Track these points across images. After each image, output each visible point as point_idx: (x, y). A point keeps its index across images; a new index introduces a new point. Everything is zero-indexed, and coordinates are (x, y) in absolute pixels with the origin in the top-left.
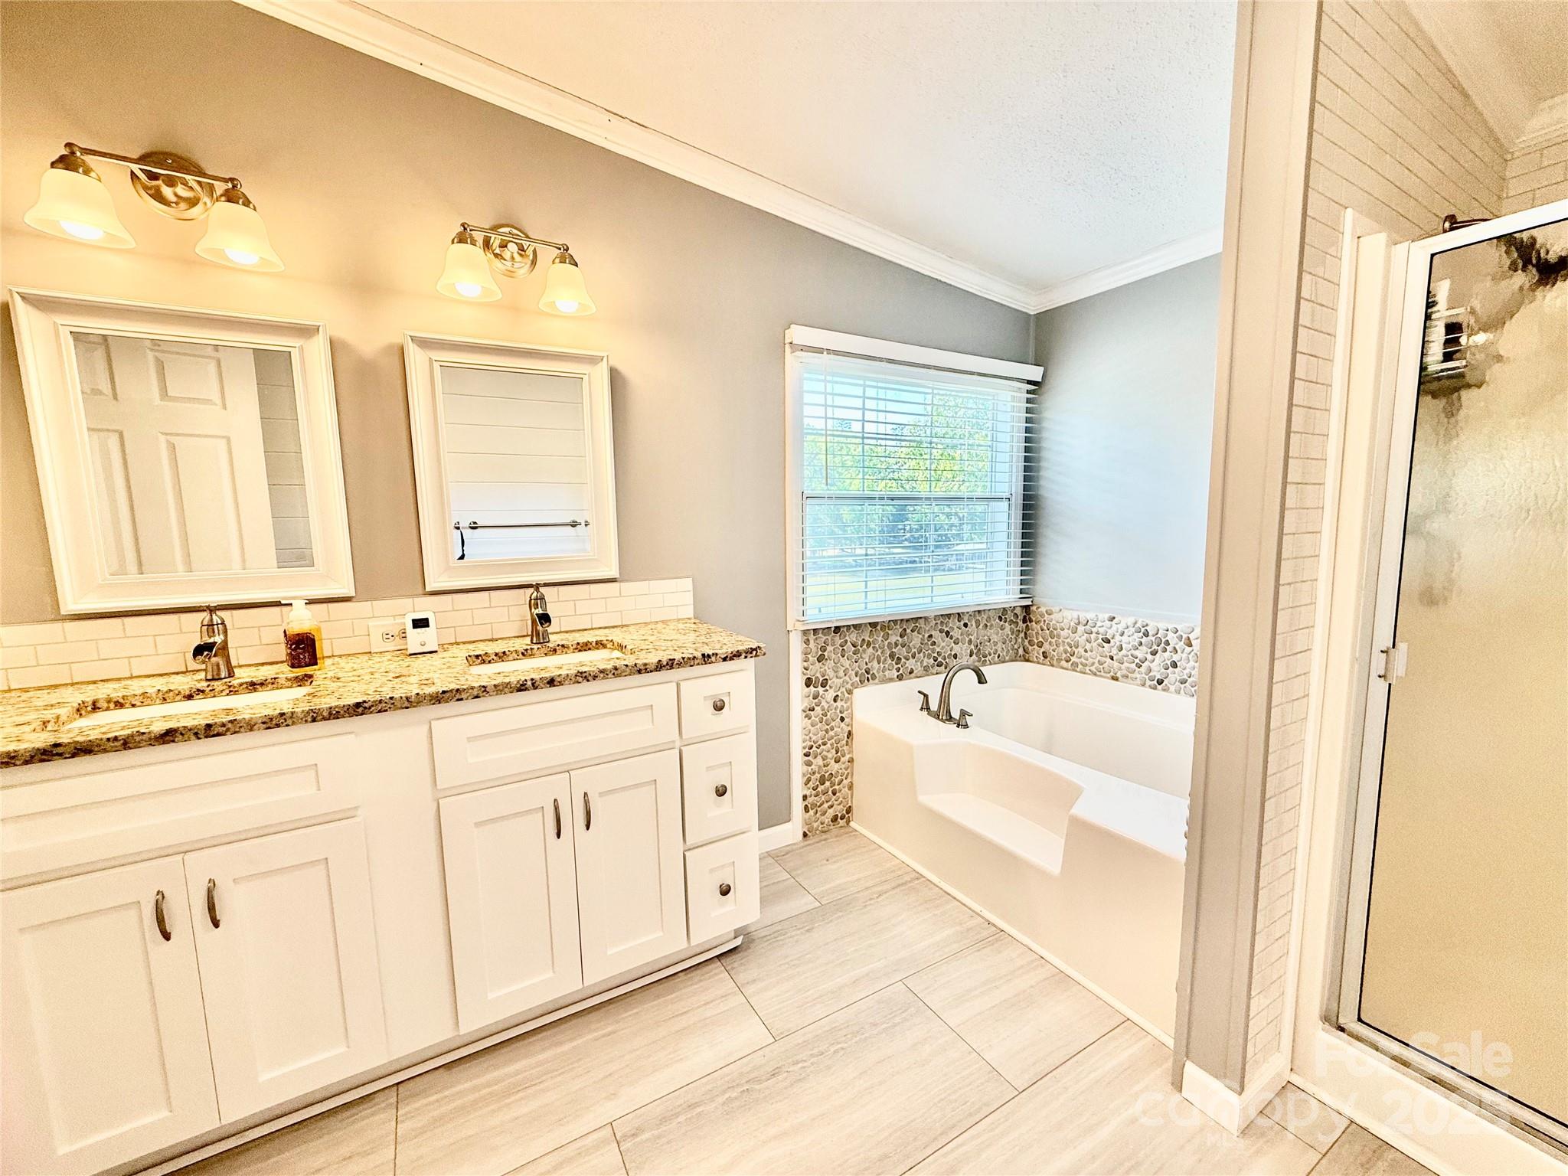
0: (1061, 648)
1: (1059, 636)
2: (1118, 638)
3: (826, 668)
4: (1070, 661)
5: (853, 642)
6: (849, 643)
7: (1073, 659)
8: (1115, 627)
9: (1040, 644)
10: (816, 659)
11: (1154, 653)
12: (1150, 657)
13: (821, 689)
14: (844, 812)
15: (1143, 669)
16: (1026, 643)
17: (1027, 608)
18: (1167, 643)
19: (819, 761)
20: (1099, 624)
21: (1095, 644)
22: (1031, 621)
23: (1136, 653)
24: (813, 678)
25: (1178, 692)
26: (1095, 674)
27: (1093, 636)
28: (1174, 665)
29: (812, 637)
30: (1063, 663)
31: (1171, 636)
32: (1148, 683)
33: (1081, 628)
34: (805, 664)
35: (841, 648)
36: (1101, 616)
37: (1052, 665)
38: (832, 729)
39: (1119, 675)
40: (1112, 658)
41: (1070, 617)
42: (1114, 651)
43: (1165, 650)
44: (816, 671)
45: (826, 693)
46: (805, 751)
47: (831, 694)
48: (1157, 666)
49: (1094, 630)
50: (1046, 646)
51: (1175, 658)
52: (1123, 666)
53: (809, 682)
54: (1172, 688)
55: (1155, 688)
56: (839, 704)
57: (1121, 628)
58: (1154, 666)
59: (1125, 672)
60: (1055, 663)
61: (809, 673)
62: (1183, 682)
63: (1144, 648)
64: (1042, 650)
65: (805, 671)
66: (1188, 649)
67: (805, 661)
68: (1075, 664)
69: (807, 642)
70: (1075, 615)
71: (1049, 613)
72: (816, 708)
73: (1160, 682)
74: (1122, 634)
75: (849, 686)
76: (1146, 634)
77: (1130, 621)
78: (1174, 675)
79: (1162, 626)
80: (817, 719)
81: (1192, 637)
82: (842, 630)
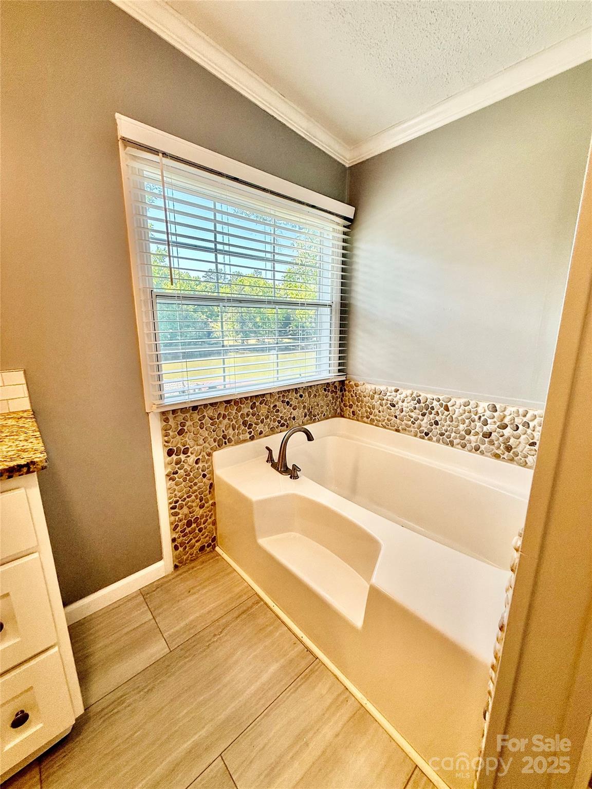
0: (364, 409)
1: (362, 401)
2: (400, 403)
3: (187, 439)
4: (369, 418)
5: (210, 416)
6: (207, 418)
7: (371, 417)
8: (398, 396)
9: (351, 406)
10: (176, 433)
11: (424, 415)
12: (420, 417)
13: (182, 457)
14: (210, 542)
15: (415, 425)
16: (342, 405)
17: (342, 382)
18: (433, 408)
19: (185, 510)
20: (388, 394)
21: (385, 407)
22: (345, 391)
23: (412, 414)
24: (175, 448)
25: (438, 441)
26: (384, 427)
27: (384, 402)
28: (436, 423)
29: (171, 416)
30: (365, 419)
31: (435, 403)
32: (419, 434)
33: (376, 396)
34: (166, 438)
35: (200, 422)
36: (389, 389)
37: (358, 420)
38: (195, 484)
39: (400, 428)
40: (396, 417)
41: (369, 388)
42: (398, 413)
43: (431, 413)
44: (177, 442)
45: (188, 459)
46: (171, 506)
47: (192, 459)
48: (425, 423)
49: (385, 398)
50: (354, 407)
51: (437, 418)
52: (403, 423)
53: (170, 452)
54: (435, 439)
55: (423, 438)
56: (200, 465)
57: (402, 396)
58: (423, 423)
59: (404, 427)
60: (360, 419)
61: (170, 446)
62: (442, 434)
63: (417, 411)
64: (352, 410)
65: (166, 444)
66: (446, 413)
67: (166, 436)
68: (372, 420)
69: (166, 420)
70: (373, 387)
71: (357, 385)
72: (179, 471)
73: (427, 434)
74: (403, 401)
75: (209, 450)
76: (419, 402)
77: (409, 392)
78: (436, 430)
79: (429, 396)
80: (181, 480)
81: (449, 404)
82: (199, 407)
